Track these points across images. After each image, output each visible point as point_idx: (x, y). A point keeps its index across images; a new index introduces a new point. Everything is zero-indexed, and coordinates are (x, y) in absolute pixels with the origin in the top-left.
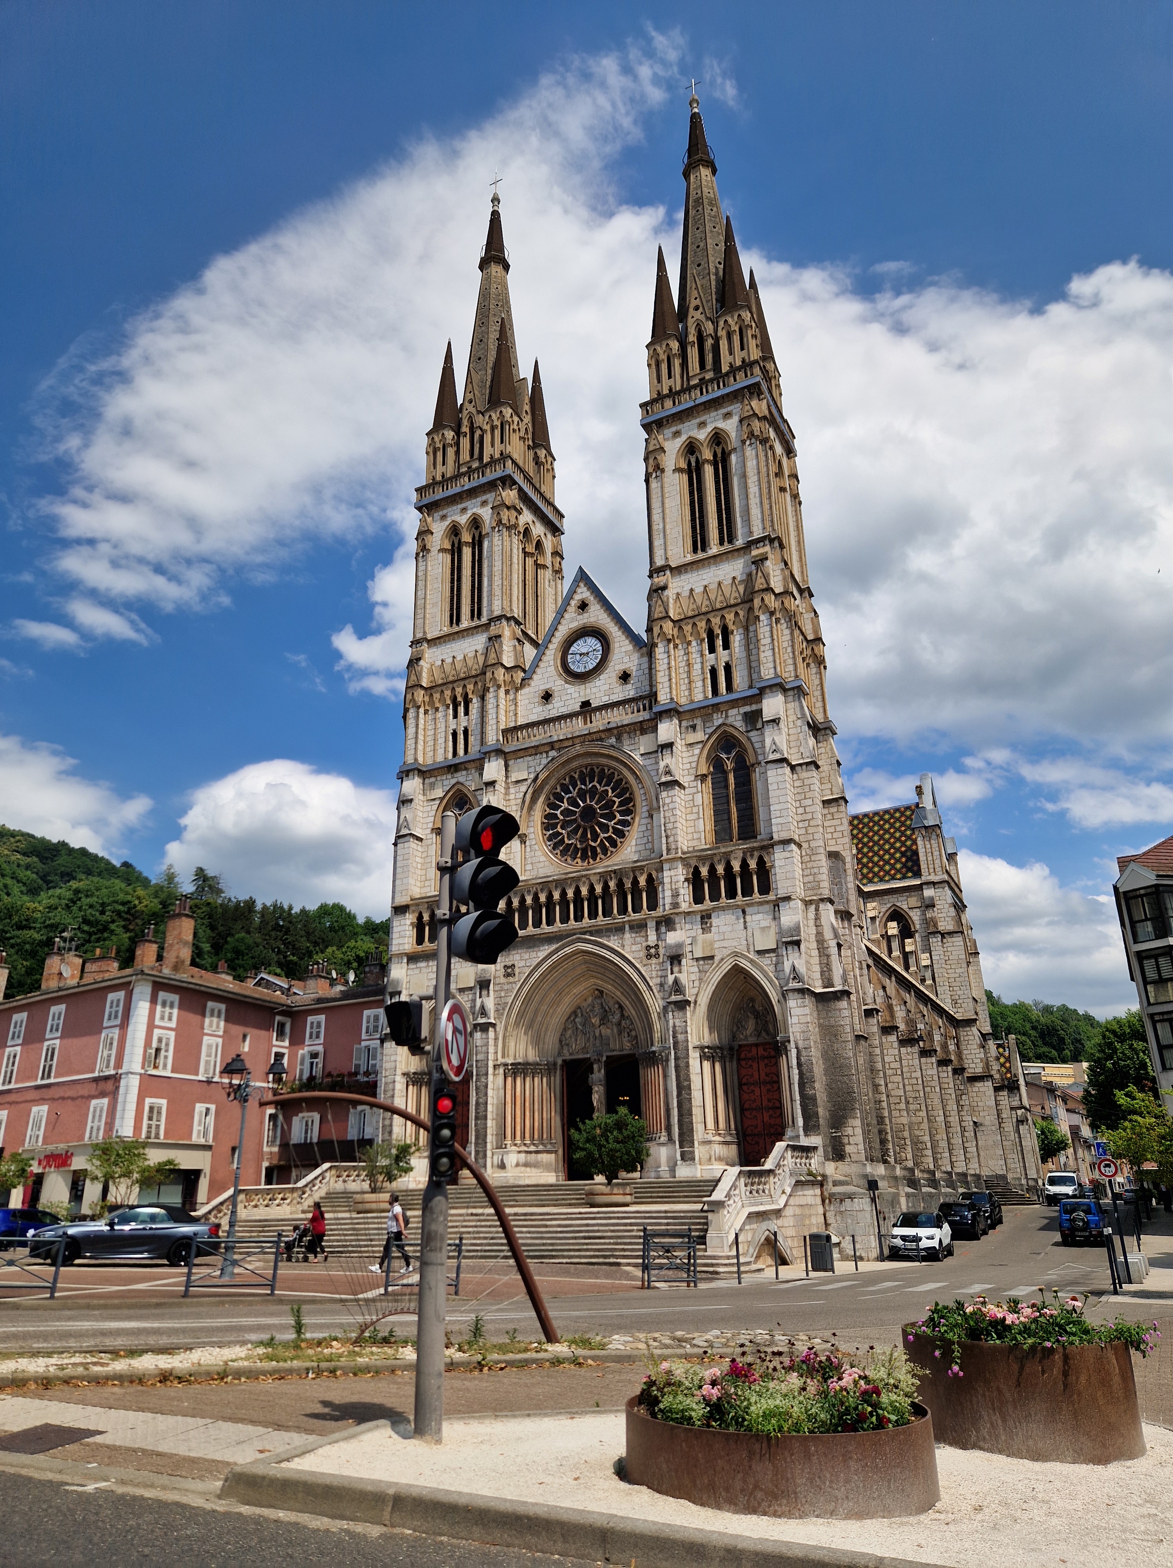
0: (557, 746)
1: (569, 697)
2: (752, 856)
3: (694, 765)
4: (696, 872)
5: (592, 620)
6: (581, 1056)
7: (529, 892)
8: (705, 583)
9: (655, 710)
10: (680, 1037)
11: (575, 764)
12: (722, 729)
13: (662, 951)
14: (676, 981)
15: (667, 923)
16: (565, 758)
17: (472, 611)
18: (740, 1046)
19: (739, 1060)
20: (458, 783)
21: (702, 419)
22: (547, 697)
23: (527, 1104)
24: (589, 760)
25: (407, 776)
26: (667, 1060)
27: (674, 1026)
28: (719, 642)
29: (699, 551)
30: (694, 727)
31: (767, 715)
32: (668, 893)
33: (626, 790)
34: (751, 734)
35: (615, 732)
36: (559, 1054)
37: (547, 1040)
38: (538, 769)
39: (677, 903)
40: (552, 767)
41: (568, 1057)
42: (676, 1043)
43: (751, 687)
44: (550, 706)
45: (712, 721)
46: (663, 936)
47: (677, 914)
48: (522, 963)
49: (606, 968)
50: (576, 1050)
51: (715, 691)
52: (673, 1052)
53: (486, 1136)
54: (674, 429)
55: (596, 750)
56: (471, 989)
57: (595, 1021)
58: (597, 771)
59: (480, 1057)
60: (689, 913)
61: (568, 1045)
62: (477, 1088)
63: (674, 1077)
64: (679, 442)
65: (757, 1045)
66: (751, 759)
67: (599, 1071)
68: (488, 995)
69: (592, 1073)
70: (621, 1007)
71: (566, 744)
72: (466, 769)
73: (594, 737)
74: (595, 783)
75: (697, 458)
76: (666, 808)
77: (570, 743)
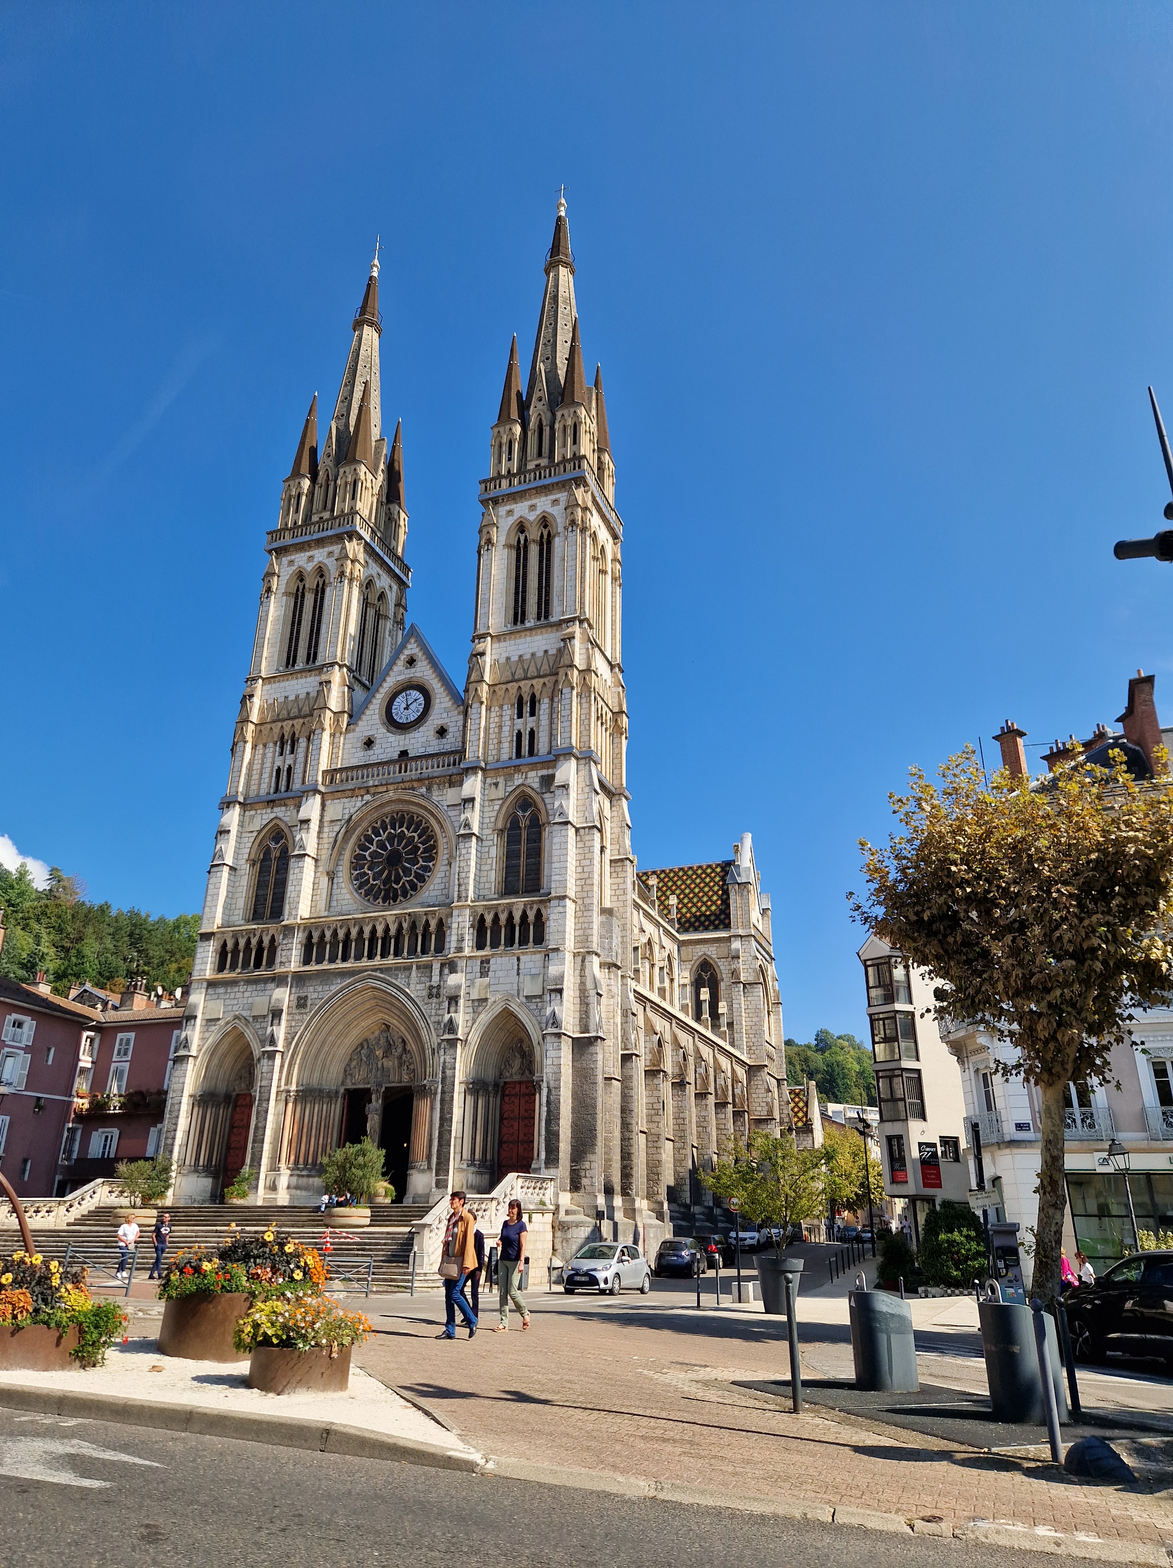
0: (372, 790)
1: (389, 745)
2: (531, 908)
3: (493, 820)
4: (482, 919)
5: (418, 675)
6: (361, 1086)
7: (329, 927)
8: (520, 653)
9: (462, 766)
10: (449, 1073)
11: (387, 809)
12: (521, 789)
13: (443, 992)
14: (451, 1020)
15: (451, 966)
16: (378, 803)
17: (309, 655)
18: (505, 1083)
19: (503, 1096)
20: (276, 818)
21: (533, 502)
22: (369, 743)
23: (305, 1130)
24: (401, 807)
25: (228, 807)
26: (436, 1093)
27: (444, 1062)
28: (527, 709)
29: (519, 623)
30: (496, 785)
31: (559, 780)
32: (454, 938)
33: (430, 837)
34: (545, 796)
35: (427, 782)
36: (343, 1083)
37: (331, 1070)
38: (352, 811)
39: (461, 948)
40: (365, 810)
41: (350, 1086)
42: (444, 1079)
43: (549, 753)
44: (371, 752)
45: (513, 780)
46: (445, 977)
47: (460, 957)
48: (315, 995)
49: (393, 1005)
50: (358, 1081)
51: (519, 755)
52: (440, 1087)
53: (261, 1159)
54: (508, 508)
55: (407, 798)
56: (264, 1017)
57: (379, 1053)
58: (407, 817)
59: (264, 1083)
60: (470, 957)
61: (351, 1075)
62: (258, 1113)
63: (438, 1110)
64: (511, 520)
65: (520, 1083)
66: (543, 818)
67: (377, 1101)
68: (279, 1024)
69: (370, 1101)
70: (404, 1041)
71: (381, 789)
72: (285, 805)
73: (407, 785)
74: (404, 829)
75: (526, 537)
76: (462, 858)
77: (384, 789)
